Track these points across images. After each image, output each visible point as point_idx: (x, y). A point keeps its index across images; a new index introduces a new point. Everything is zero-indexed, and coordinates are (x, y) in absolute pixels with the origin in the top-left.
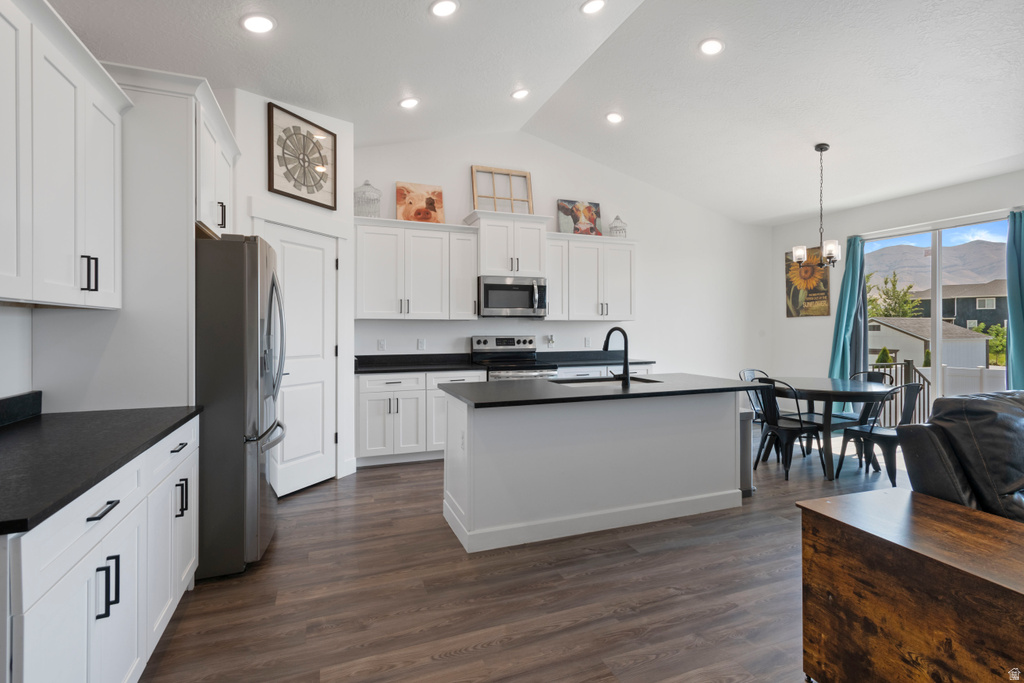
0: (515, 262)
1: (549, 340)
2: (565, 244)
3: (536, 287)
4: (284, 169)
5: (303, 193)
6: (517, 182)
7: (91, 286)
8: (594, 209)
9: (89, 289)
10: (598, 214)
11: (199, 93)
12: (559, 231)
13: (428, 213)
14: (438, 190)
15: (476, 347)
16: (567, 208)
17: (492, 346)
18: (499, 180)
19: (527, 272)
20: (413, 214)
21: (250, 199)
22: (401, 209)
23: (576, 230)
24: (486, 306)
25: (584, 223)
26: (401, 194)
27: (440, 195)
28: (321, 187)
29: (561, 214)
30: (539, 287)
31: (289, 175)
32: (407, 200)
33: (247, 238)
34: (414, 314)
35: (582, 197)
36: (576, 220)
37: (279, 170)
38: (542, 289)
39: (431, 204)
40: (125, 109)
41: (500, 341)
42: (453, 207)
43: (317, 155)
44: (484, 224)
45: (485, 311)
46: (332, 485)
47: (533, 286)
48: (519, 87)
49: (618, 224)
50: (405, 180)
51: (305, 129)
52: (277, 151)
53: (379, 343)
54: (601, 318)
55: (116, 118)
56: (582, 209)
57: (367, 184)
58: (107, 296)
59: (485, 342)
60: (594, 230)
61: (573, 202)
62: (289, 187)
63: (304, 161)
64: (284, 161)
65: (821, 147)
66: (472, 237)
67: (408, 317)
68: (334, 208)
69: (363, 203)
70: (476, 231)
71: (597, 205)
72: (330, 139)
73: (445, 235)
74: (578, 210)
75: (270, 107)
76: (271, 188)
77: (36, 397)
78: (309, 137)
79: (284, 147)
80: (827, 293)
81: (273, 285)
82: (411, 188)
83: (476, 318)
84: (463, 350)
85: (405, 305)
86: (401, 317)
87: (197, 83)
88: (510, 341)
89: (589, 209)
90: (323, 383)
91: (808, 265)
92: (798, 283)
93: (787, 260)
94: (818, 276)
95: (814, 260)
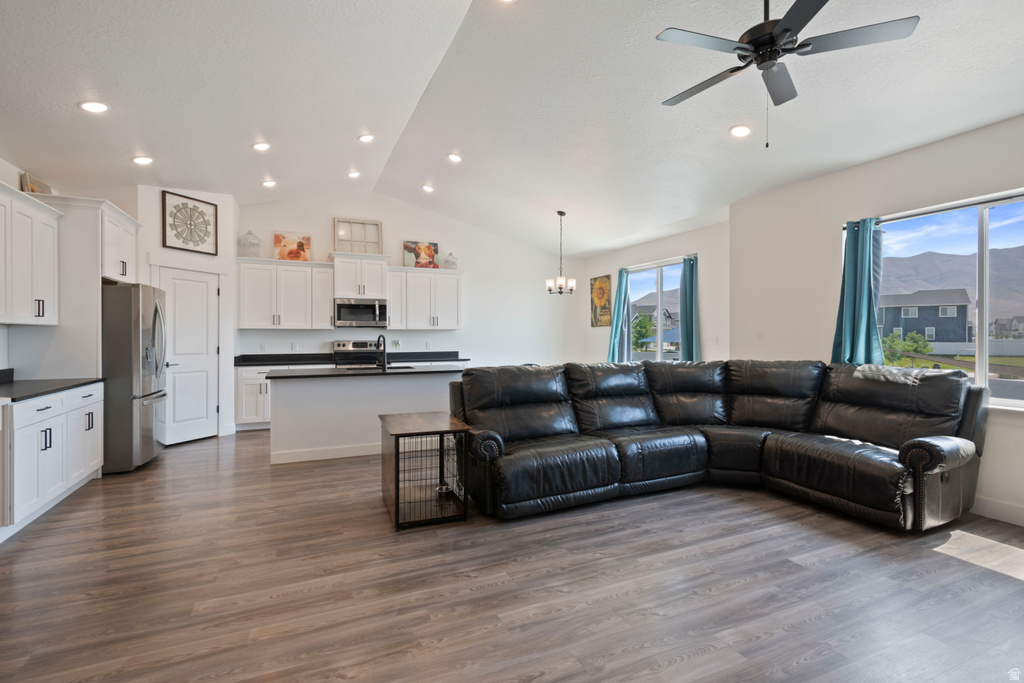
0: (362, 288)
1: (396, 343)
2: (404, 274)
3: (377, 306)
4: (175, 232)
5: (191, 246)
6: (371, 230)
7: (40, 314)
8: (433, 248)
9: (39, 316)
10: (436, 251)
11: (103, 207)
12: (404, 266)
13: (298, 253)
14: (307, 236)
15: (337, 348)
16: (411, 248)
17: (350, 348)
18: (357, 228)
19: (371, 294)
20: (286, 253)
21: (148, 254)
22: (277, 250)
23: (418, 264)
24: (339, 319)
25: (424, 258)
26: (278, 239)
27: (308, 239)
28: (205, 241)
29: (406, 252)
30: (380, 306)
31: (178, 235)
32: (283, 243)
33: (133, 285)
34: (284, 325)
35: (424, 240)
36: (417, 256)
37: (170, 233)
38: (383, 308)
39: (301, 246)
40: (60, 218)
41: (355, 345)
42: (318, 249)
43: (202, 220)
44: (337, 261)
45: (338, 323)
46: (214, 441)
47: (374, 306)
48: (352, 170)
49: (451, 259)
50: (280, 230)
51: (191, 204)
52: (169, 220)
53: (261, 346)
54: (433, 328)
55: (54, 223)
56: (423, 248)
57: (250, 233)
58: (50, 318)
59: (344, 345)
60: (432, 264)
61: (416, 243)
62: (179, 244)
63: (191, 225)
64: (174, 226)
65: (561, 213)
66: (330, 271)
67: (279, 327)
68: (216, 254)
69: (245, 247)
70: (332, 266)
71: (435, 245)
72: (213, 208)
73: (309, 270)
74: (419, 248)
75: (164, 193)
76: (164, 245)
77: (10, 372)
78: (195, 208)
79: (175, 216)
80: (610, 309)
81: (156, 311)
82: (286, 235)
83: (332, 328)
84: (327, 351)
85: (276, 319)
86: (274, 327)
87: (102, 202)
88: (364, 344)
89: (429, 247)
90: (207, 372)
91: (601, 288)
92: (597, 301)
93: (592, 284)
94: (606, 297)
95: (603, 285)
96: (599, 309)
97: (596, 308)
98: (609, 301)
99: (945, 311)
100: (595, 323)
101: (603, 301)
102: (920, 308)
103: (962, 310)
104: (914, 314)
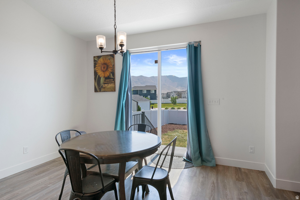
80: (114, 79)
91: (105, 64)
92: (100, 73)
93: (95, 61)
94: (110, 70)
95: (107, 62)
96: (102, 80)
97: (99, 78)
98: (113, 73)
99: (152, 91)
100: (98, 88)
101: (107, 74)
102: (147, 90)
103: (155, 91)
104: (145, 92)
